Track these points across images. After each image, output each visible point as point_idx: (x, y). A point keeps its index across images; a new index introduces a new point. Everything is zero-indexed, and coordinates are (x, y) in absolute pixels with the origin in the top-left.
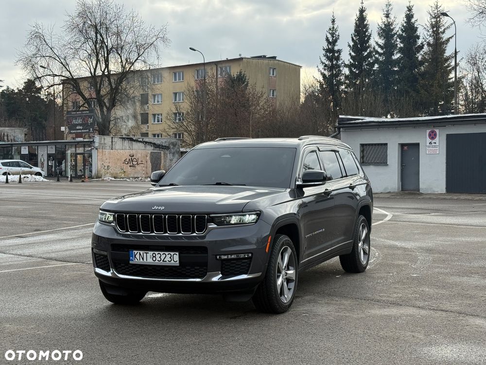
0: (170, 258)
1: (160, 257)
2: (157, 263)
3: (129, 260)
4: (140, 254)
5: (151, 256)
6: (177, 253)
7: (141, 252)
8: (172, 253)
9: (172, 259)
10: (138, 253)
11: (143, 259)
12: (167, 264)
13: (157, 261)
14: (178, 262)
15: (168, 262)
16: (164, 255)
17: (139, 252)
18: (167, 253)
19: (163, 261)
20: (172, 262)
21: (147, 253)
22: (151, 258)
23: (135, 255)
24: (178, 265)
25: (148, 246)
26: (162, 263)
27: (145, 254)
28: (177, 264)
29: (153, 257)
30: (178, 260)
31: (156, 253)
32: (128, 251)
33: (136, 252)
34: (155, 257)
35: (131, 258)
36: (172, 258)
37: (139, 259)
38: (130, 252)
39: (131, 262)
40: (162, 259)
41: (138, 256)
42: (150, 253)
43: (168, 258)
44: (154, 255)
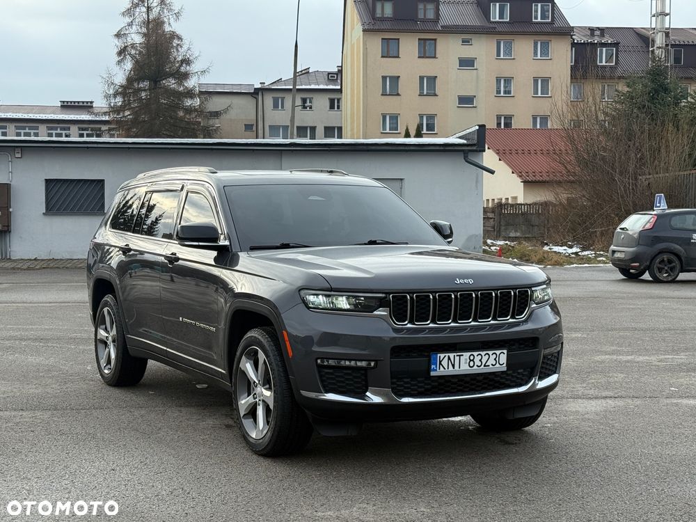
0: (495, 359)
1: (480, 360)
2: (475, 370)
3: (429, 370)
4: (449, 358)
5: (466, 359)
6: (505, 351)
7: (452, 355)
8: (498, 352)
9: (496, 361)
10: (447, 358)
11: (453, 366)
12: (490, 369)
13: (475, 367)
14: (505, 365)
15: (491, 366)
16: (487, 356)
17: (447, 355)
18: (490, 353)
19: (485, 366)
20: (498, 365)
21: (460, 356)
22: (466, 363)
23: (440, 362)
24: (505, 369)
25: (456, 344)
26: (483, 370)
27: (457, 358)
29: (471, 360)
30: (505, 362)
31: (475, 354)
32: (429, 357)
33: (442, 356)
34: (473, 360)
35: (433, 366)
36: (497, 359)
37: (446, 367)
38: (433, 357)
39: (433, 374)
40: (483, 364)
41: (445, 363)
42: (466, 355)
43: (492, 361)
44: (472, 358)
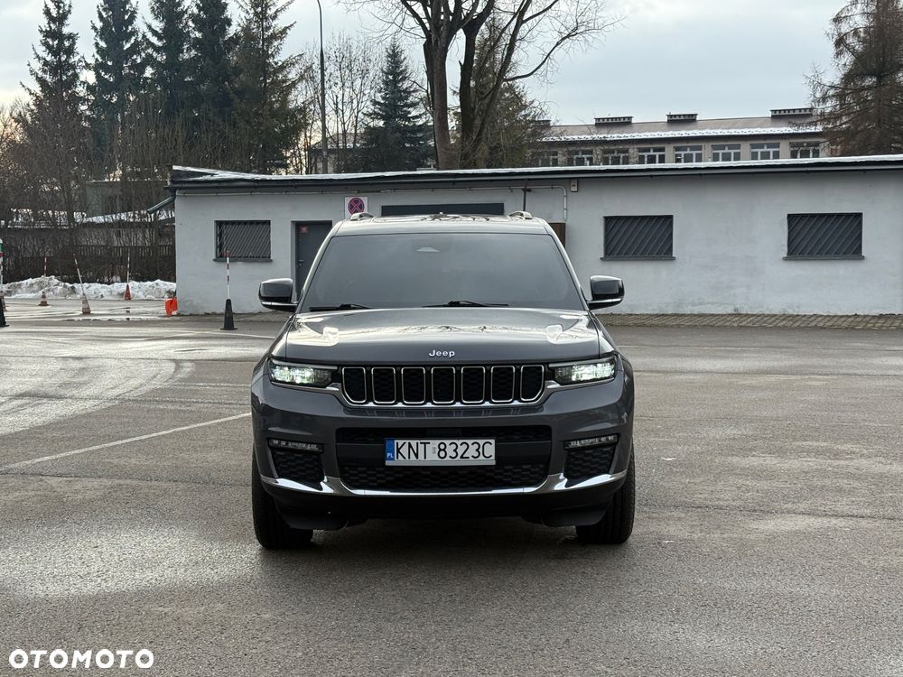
0: (477, 450)
1: (455, 451)
2: (448, 462)
3: (384, 458)
4: (410, 446)
5: (434, 448)
6: (493, 441)
7: (414, 443)
8: (481, 442)
9: (482, 452)
10: (407, 445)
11: (417, 455)
12: (471, 462)
13: (448, 458)
14: (493, 458)
15: (471, 458)
16: (465, 446)
17: (407, 441)
18: (470, 442)
19: (462, 457)
20: (481, 457)
21: (425, 444)
22: (434, 452)
23: (398, 450)
24: (494, 463)
25: (425, 429)
26: (458, 462)
27: (421, 447)
28: (492, 461)
29: (440, 450)
30: (493, 453)
31: (447, 442)
32: (384, 442)
33: (401, 442)
34: (444, 450)
35: (388, 455)
36: (481, 450)
37: (407, 457)
38: (388, 443)
39: (388, 463)
40: (460, 455)
41: (404, 451)
42: (434, 444)
43: (472, 452)
44: (442, 446)
